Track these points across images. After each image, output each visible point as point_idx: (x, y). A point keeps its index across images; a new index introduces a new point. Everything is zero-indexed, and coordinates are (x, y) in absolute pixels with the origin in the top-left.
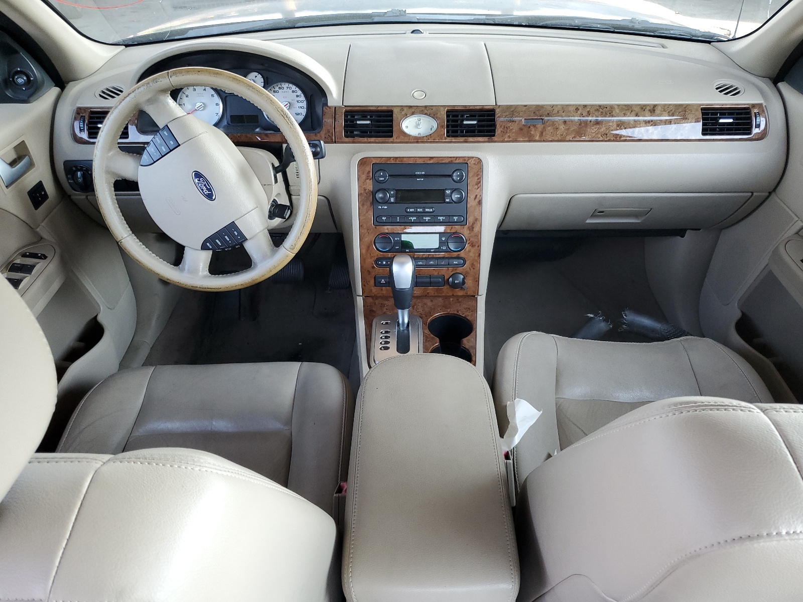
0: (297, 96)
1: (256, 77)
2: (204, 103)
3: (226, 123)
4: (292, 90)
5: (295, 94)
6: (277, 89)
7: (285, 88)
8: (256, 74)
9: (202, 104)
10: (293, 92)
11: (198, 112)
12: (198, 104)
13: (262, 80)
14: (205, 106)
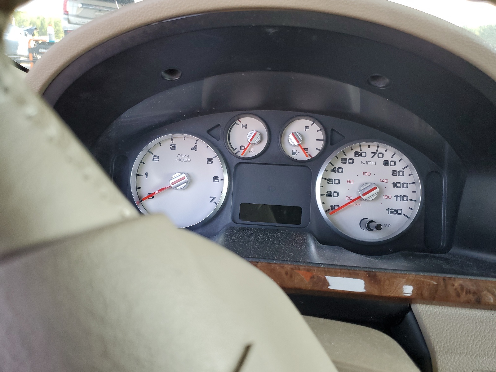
0: (395, 173)
1: (307, 128)
2: (188, 175)
3: (229, 220)
4: (384, 159)
5: (390, 168)
6: (350, 155)
7: (369, 155)
8: (306, 122)
9: (184, 175)
10: (386, 163)
11: (174, 192)
12: (177, 177)
13: (321, 135)
14: (190, 181)
